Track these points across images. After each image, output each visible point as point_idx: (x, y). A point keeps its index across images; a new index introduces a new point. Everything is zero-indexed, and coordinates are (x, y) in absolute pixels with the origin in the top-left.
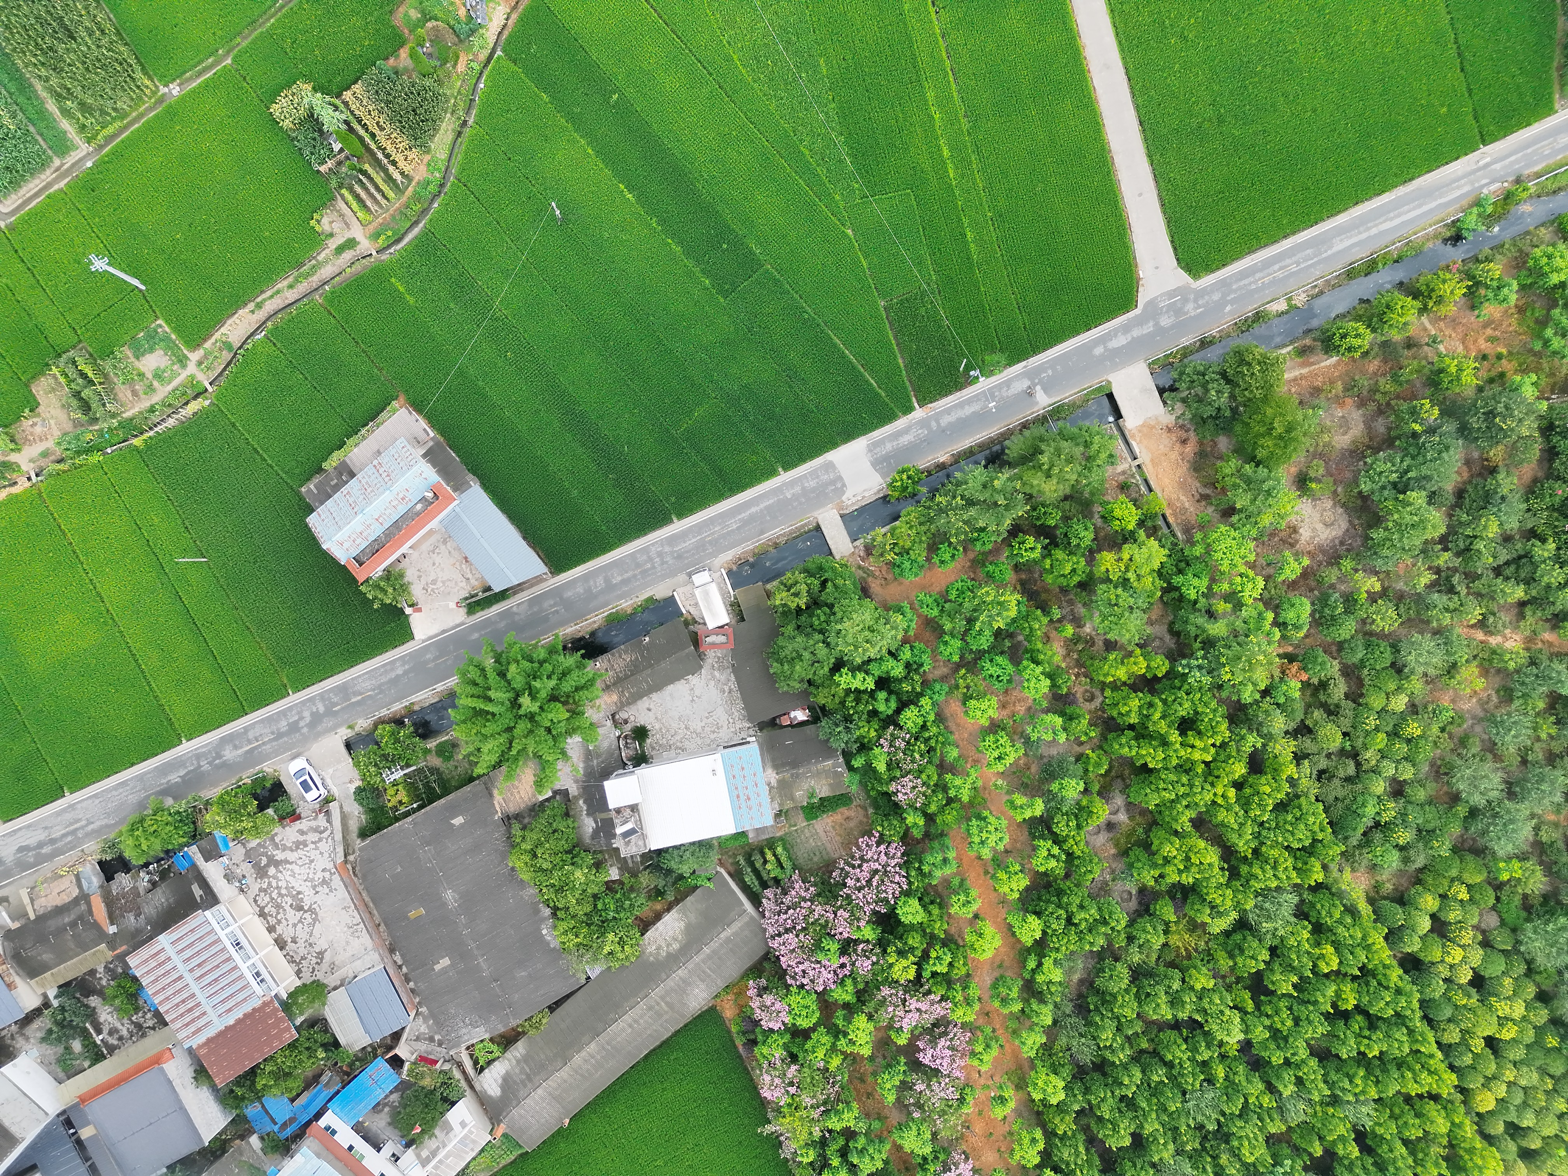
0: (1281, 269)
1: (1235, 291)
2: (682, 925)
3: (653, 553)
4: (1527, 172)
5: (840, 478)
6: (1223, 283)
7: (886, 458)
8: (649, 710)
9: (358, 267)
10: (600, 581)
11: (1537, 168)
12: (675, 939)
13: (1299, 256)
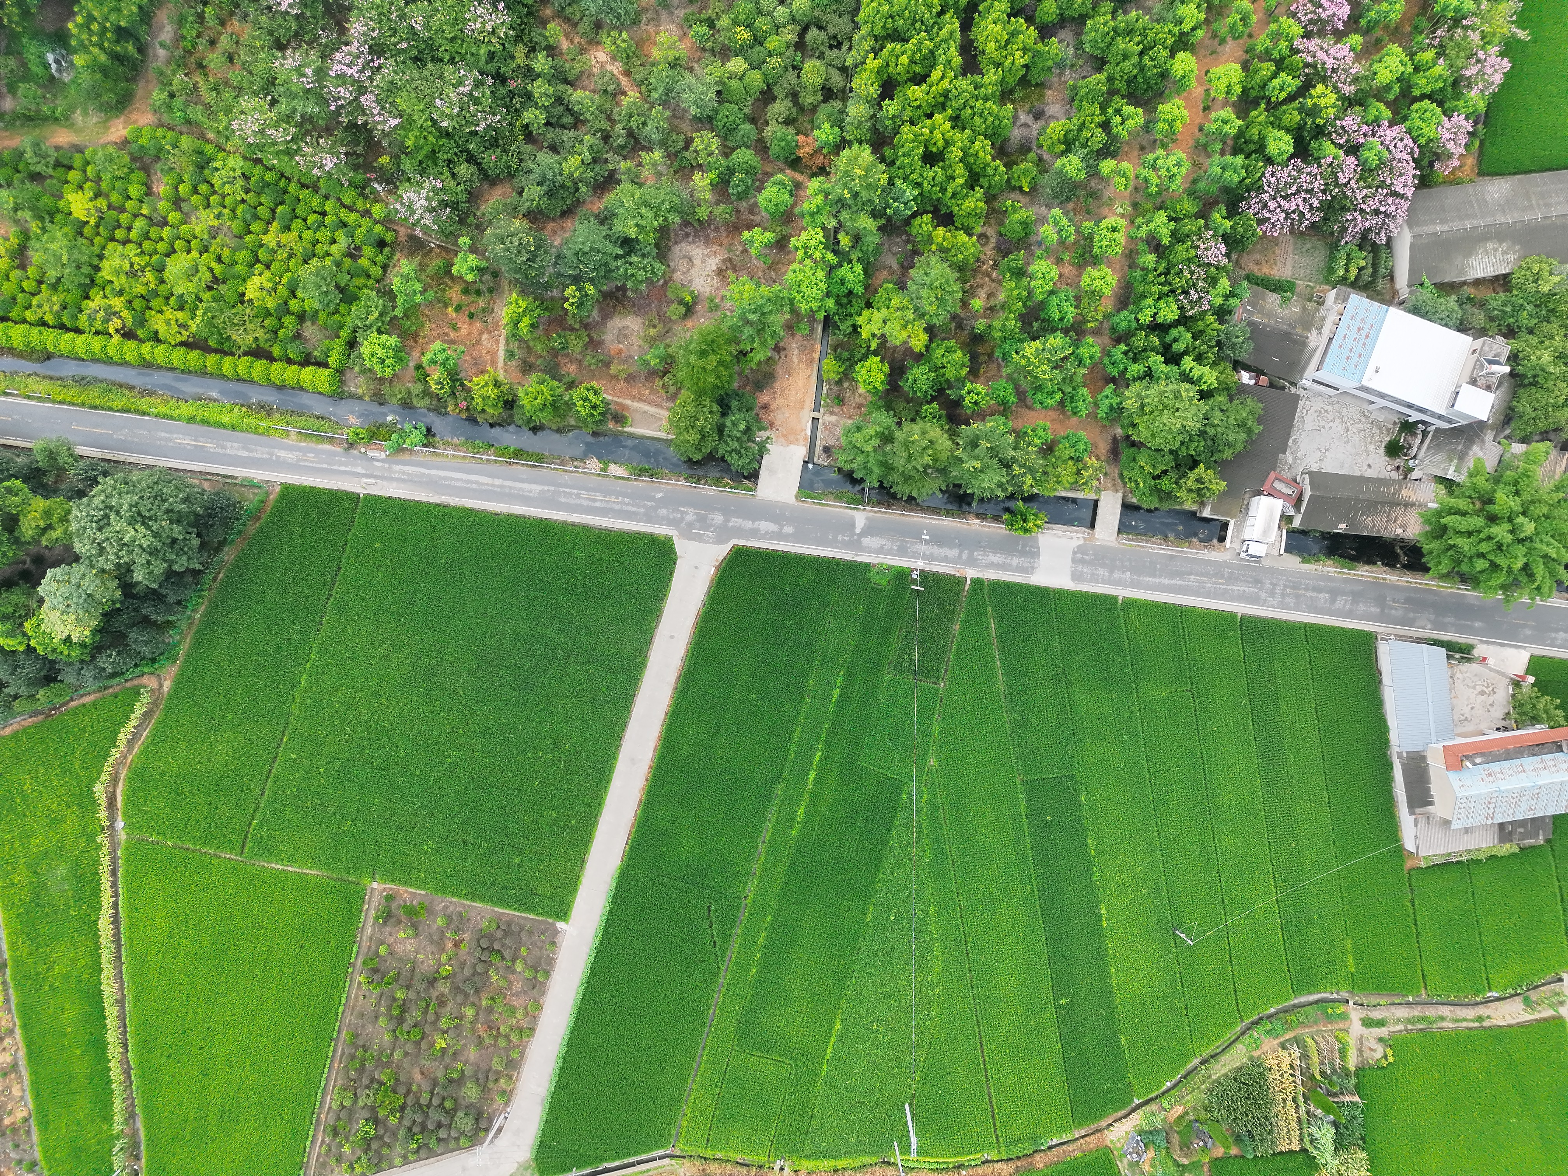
0: (595, 501)
1: (644, 506)
2: (1471, 260)
3: (1278, 598)
4: (339, 449)
5: (1074, 561)
6: (649, 520)
7: (1023, 553)
8: (1369, 466)
9: (1373, 1001)
10: (1339, 603)
11: (327, 447)
12: (1487, 252)
13: (573, 501)
